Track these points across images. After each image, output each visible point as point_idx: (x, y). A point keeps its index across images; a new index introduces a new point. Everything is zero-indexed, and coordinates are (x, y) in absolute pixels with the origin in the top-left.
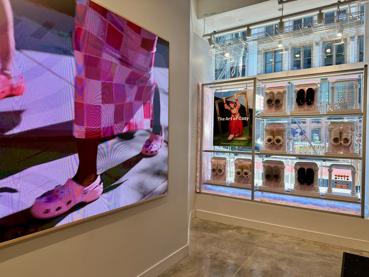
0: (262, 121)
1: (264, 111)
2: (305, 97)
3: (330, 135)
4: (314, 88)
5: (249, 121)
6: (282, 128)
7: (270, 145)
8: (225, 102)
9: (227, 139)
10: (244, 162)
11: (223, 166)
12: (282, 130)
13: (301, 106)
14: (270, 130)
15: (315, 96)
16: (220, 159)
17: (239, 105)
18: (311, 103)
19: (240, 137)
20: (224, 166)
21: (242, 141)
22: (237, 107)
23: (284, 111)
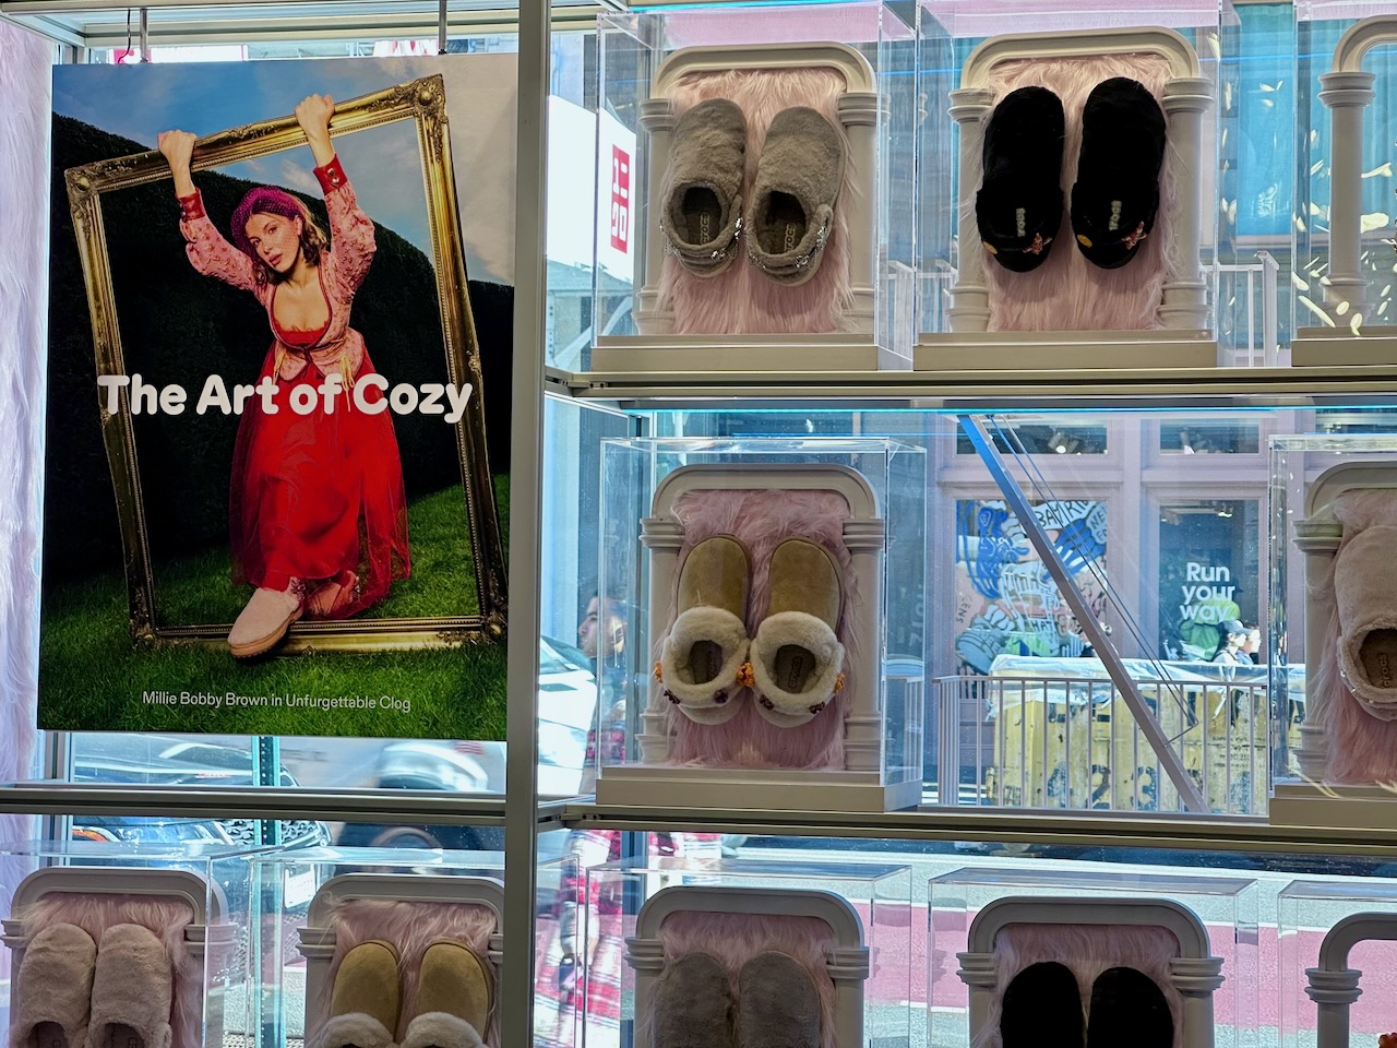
0: (617, 429)
1: (645, 318)
2: (1071, 176)
3: (1324, 600)
4: (1163, 80)
5: (476, 431)
6: (838, 512)
7: (705, 712)
8: (185, 188)
9: (212, 645)
10: (422, 921)
11: (160, 984)
12: (838, 537)
13: (1028, 280)
14: (706, 534)
15: (1167, 166)
16: (120, 898)
17: (354, 237)
18: (1131, 242)
19: (368, 623)
20: (177, 979)
21: (397, 671)
22: (331, 260)
23: (856, 330)
